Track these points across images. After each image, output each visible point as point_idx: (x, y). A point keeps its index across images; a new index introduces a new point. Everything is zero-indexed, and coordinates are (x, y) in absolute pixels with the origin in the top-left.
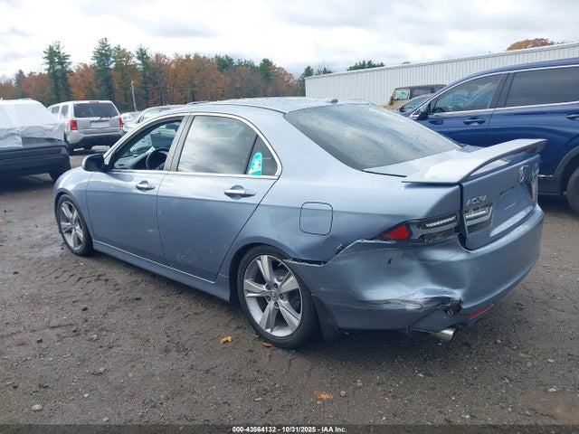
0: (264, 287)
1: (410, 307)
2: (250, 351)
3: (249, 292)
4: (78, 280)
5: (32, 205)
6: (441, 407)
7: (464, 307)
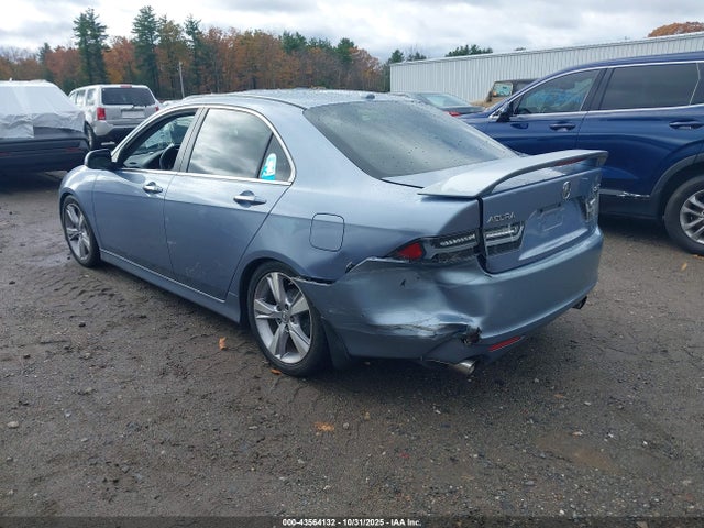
0: (275, 308)
1: (423, 334)
2: (256, 377)
3: (260, 313)
4: (80, 294)
5: (42, 208)
6: (449, 445)
7: (483, 337)
